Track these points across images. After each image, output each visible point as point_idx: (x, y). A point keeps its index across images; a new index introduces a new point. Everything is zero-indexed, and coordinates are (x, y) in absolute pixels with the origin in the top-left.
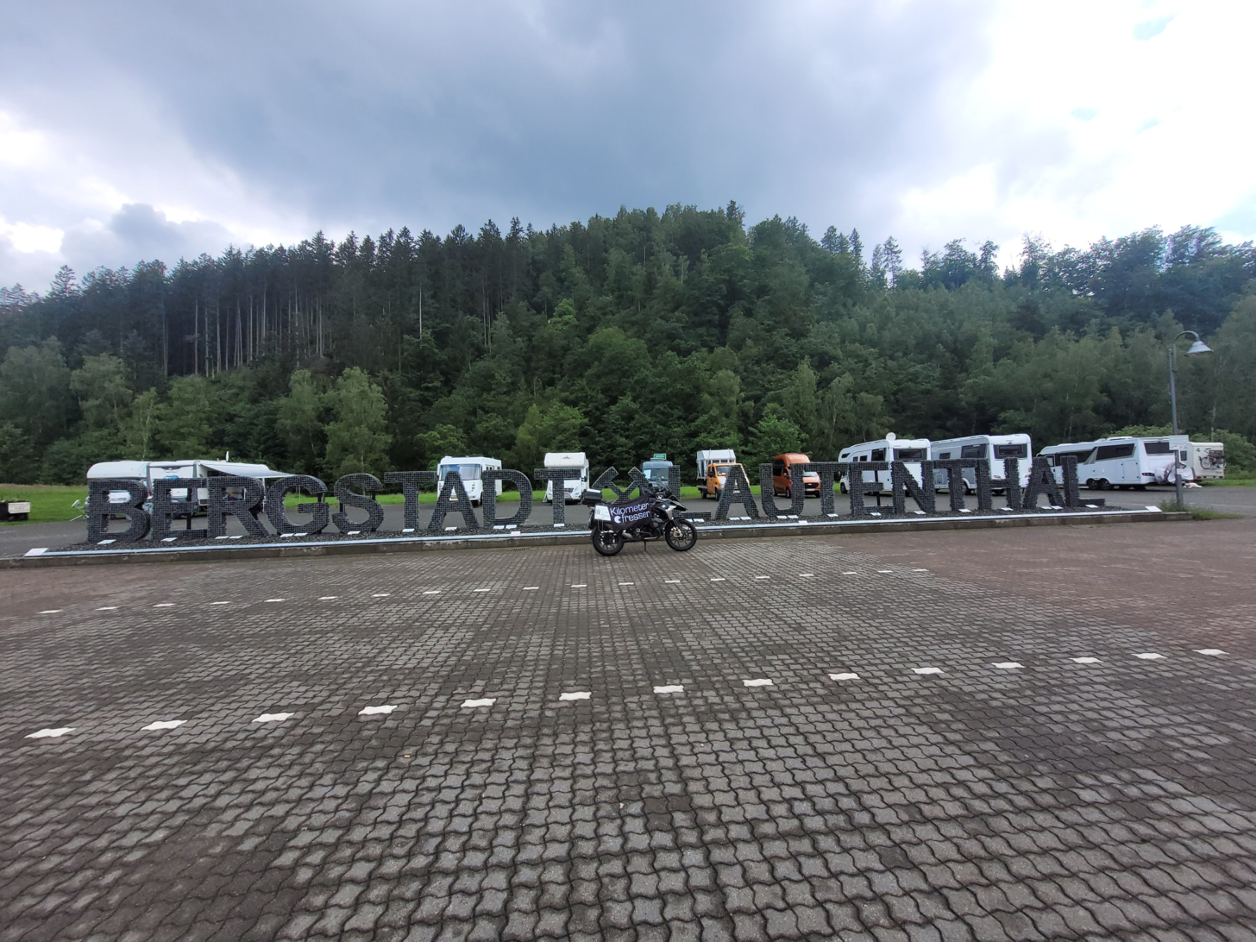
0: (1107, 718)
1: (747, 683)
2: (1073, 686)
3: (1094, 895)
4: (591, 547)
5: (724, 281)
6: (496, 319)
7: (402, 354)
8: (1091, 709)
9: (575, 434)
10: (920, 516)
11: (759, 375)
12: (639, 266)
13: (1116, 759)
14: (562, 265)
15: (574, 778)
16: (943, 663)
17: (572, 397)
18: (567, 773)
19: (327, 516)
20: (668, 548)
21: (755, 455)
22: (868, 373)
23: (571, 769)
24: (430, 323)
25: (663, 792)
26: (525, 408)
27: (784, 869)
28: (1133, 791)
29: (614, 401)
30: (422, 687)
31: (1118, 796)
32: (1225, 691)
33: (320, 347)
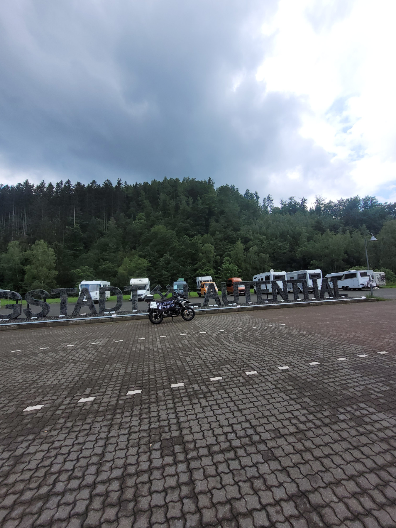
0: (349, 383)
1: (212, 379)
2: (337, 370)
3: (344, 462)
4: (149, 320)
5: (207, 208)
6: (110, 220)
7: (65, 234)
8: (343, 380)
9: (145, 270)
10: (283, 303)
11: (222, 246)
12: (172, 201)
13: (352, 400)
14: (140, 199)
15: (129, 434)
16: (290, 364)
17: (144, 254)
18: (126, 431)
19: (21, 310)
20: (183, 319)
21: (221, 278)
22: (263, 246)
23: (128, 429)
24: (78, 221)
25: (170, 436)
26: (122, 259)
27: (222, 468)
28: (358, 413)
29: (162, 256)
30: (59, 394)
31: (353, 416)
32: (388, 368)
33: (24, 230)
